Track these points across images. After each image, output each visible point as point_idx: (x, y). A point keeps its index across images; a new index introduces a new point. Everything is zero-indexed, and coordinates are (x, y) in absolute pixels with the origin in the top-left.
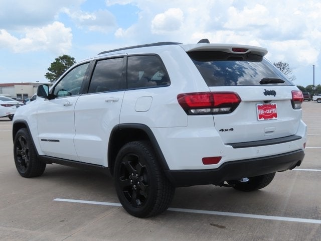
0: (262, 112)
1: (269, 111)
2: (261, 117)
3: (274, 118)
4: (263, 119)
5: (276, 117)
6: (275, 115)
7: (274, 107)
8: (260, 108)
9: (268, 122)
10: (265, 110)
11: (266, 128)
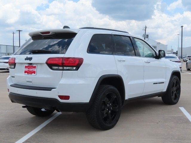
0: (27, 70)
1: (31, 70)
2: (25, 72)
3: (33, 74)
4: (26, 74)
5: (35, 73)
6: (34, 72)
7: (35, 67)
8: (26, 67)
9: (29, 75)
10: (29, 68)
11: (27, 79)
